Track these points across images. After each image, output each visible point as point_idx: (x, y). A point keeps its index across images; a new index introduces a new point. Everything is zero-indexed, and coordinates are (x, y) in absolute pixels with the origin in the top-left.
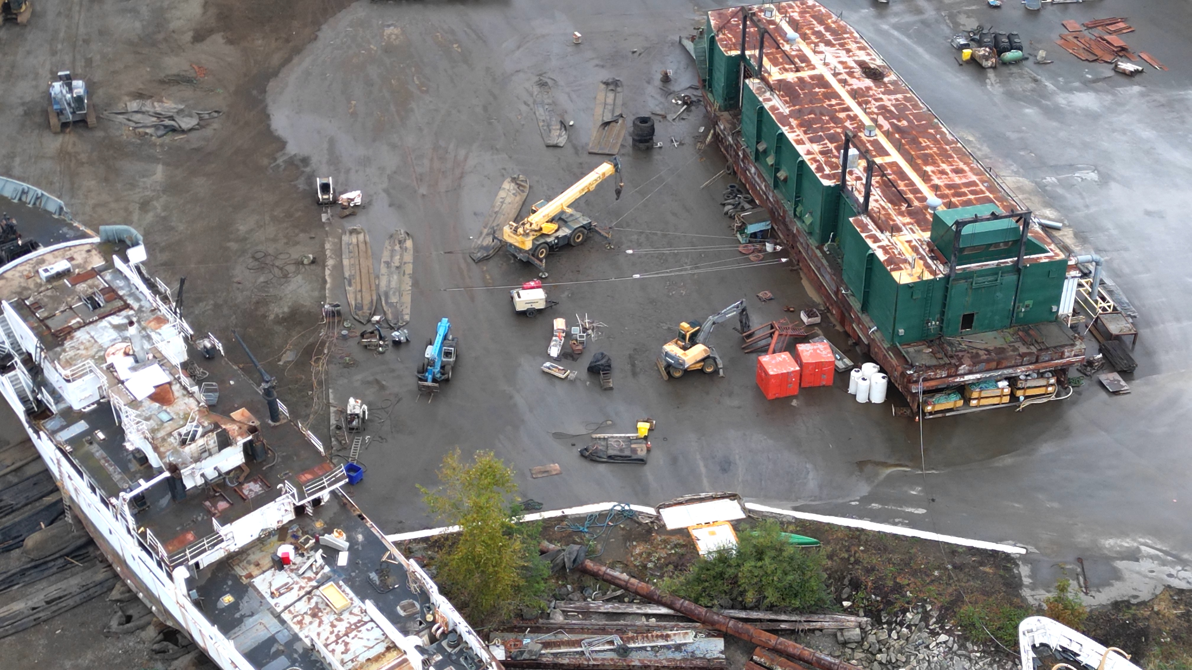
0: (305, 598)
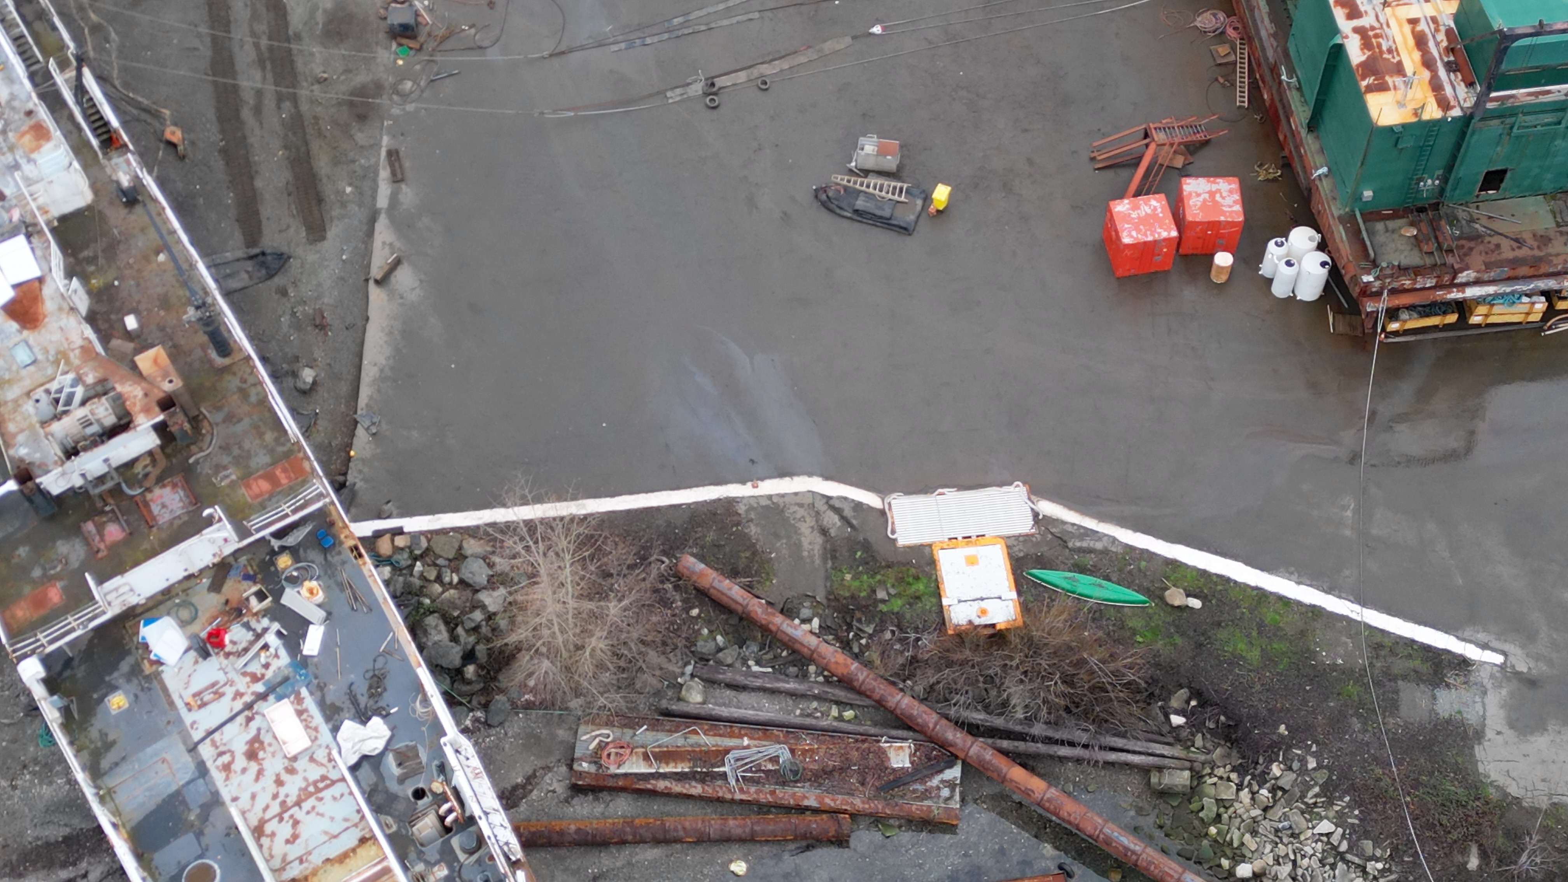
0: (241, 719)
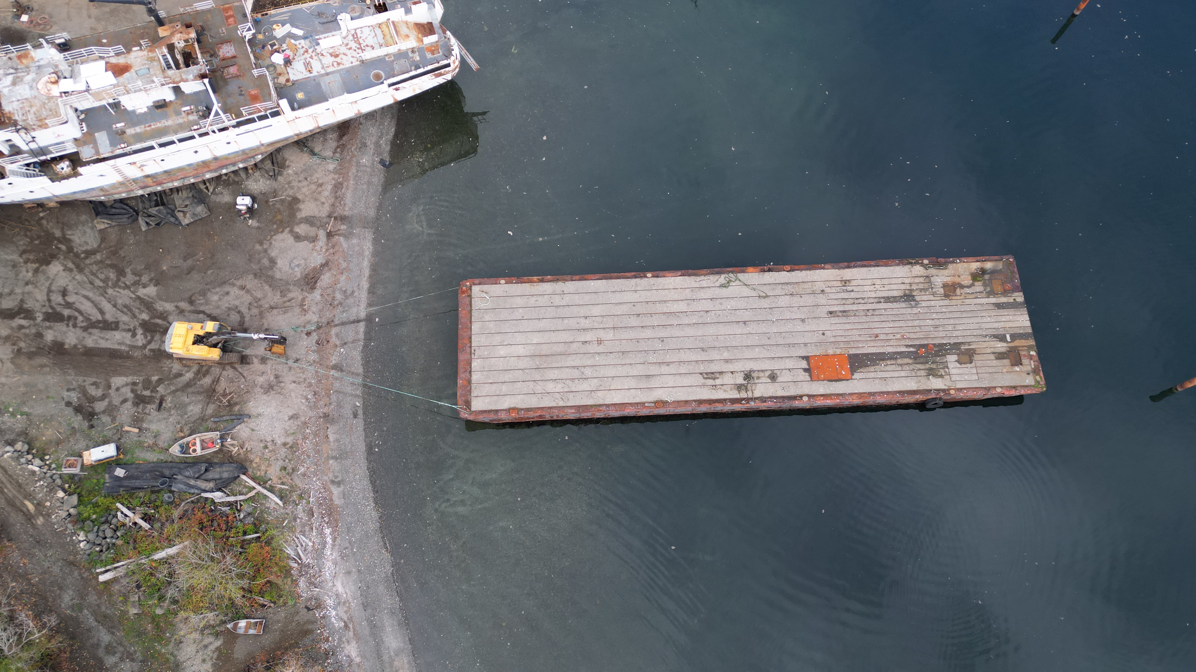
0: (321, 57)
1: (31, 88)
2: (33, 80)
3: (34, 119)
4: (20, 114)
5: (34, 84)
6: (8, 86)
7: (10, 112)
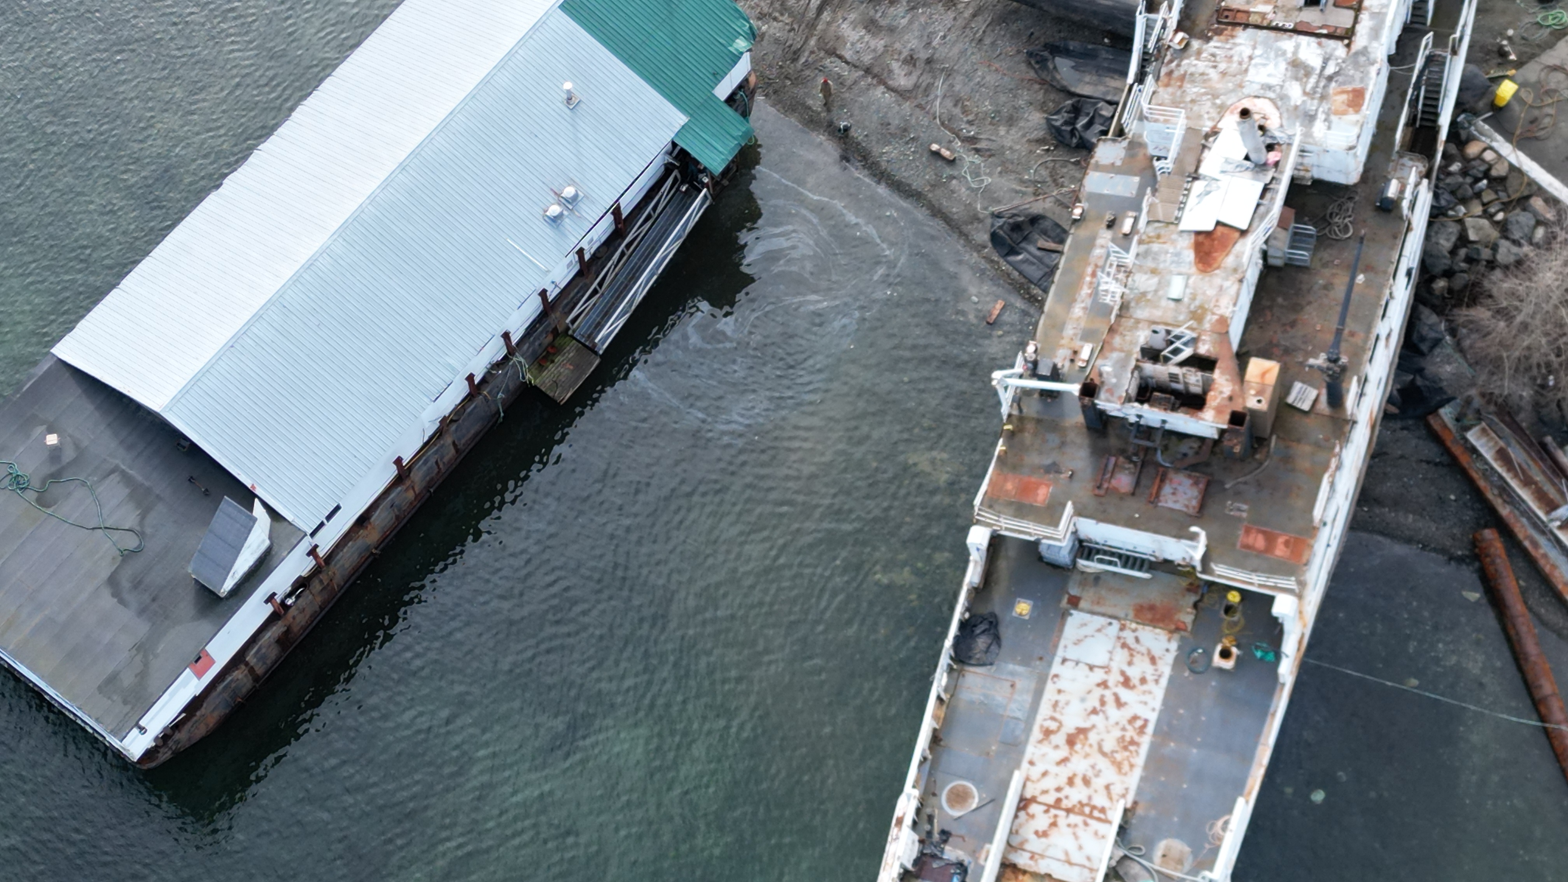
1: (1270, 87)
2: (1284, 97)
3: (1192, 69)
4: (1218, 52)
5: (1272, 95)
6: (1295, 53)
7: (1233, 37)
